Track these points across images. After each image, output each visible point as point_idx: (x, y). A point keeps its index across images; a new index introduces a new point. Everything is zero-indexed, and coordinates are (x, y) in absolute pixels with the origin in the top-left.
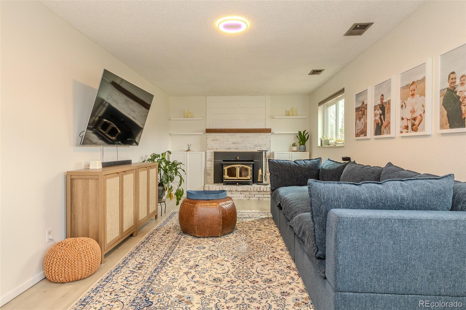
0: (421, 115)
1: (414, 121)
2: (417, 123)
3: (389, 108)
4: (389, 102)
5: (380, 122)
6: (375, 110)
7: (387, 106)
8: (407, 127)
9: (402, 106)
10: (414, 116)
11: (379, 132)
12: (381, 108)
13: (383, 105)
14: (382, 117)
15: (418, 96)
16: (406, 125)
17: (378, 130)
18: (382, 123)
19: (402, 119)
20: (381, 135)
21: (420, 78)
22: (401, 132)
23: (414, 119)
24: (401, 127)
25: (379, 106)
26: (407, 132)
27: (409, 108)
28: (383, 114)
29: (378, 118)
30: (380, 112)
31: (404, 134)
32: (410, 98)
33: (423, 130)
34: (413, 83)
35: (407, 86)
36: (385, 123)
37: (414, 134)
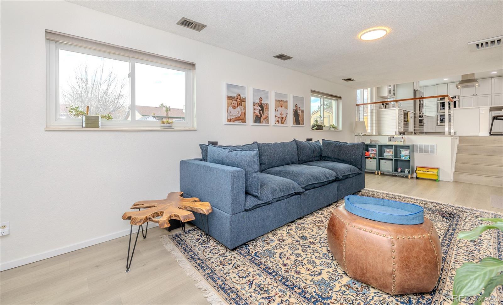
0: (285, 117)
1: (282, 119)
2: (283, 120)
3: (267, 109)
4: (267, 105)
5: (259, 114)
6: (254, 105)
7: (266, 106)
8: (278, 121)
9: (275, 110)
10: (282, 116)
11: (259, 121)
12: (260, 106)
13: (261, 104)
14: (261, 112)
15: (284, 108)
16: (278, 120)
17: (258, 119)
18: (261, 116)
19: (276, 116)
20: (260, 123)
21: (285, 100)
22: (275, 123)
23: (282, 118)
24: (275, 121)
25: (258, 104)
26: (279, 124)
27: (279, 112)
28: (262, 110)
29: (257, 111)
30: (260, 108)
31: (277, 125)
32: (280, 107)
33: (286, 123)
34: (281, 101)
35: (278, 100)
36: (263, 116)
37: (282, 125)
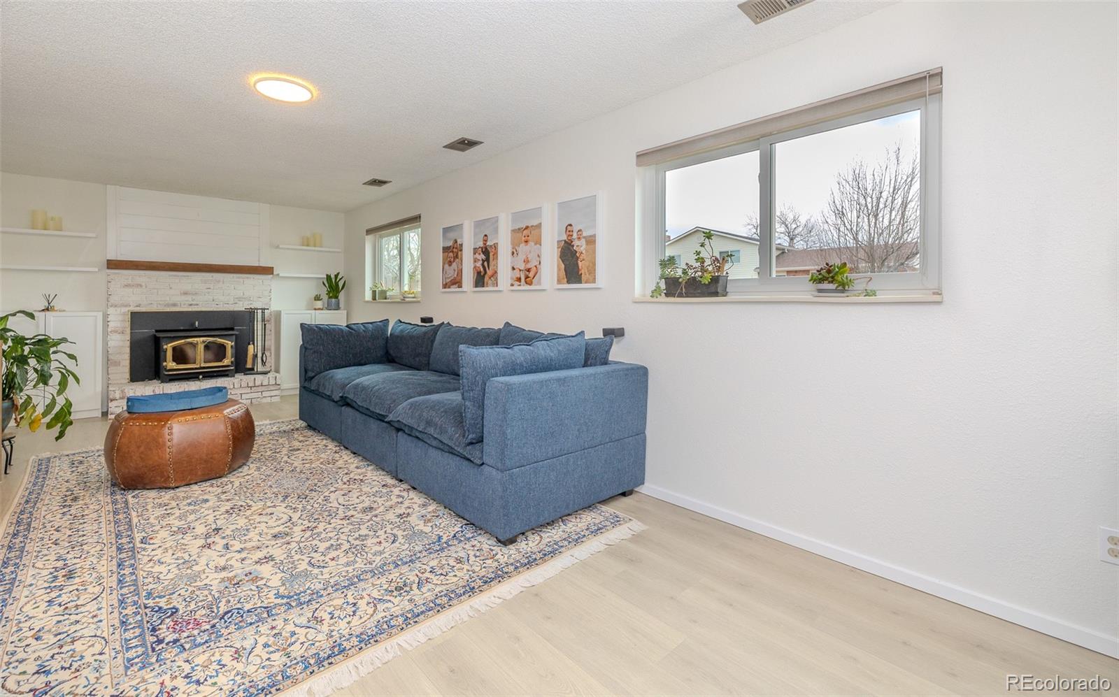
0: (536, 266)
1: (527, 273)
2: (531, 275)
3: (496, 254)
4: (495, 246)
5: (482, 270)
6: (475, 254)
7: (493, 250)
8: (519, 280)
9: (513, 253)
10: (529, 266)
11: (481, 284)
12: (483, 253)
13: (486, 249)
14: (486, 263)
15: (533, 244)
16: (519, 276)
17: (480, 280)
18: (486, 272)
19: (514, 269)
20: (483, 287)
21: (535, 223)
22: (512, 285)
23: (529, 270)
24: (512, 278)
25: (480, 249)
26: (520, 285)
27: (522, 257)
28: (488, 260)
29: (479, 264)
30: (484, 257)
31: (516, 288)
32: (522, 245)
33: (539, 283)
34: (527, 228)
35: (519, 229)
36: (489, 272)
37: (527, 287)
